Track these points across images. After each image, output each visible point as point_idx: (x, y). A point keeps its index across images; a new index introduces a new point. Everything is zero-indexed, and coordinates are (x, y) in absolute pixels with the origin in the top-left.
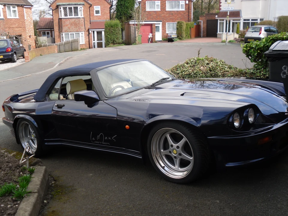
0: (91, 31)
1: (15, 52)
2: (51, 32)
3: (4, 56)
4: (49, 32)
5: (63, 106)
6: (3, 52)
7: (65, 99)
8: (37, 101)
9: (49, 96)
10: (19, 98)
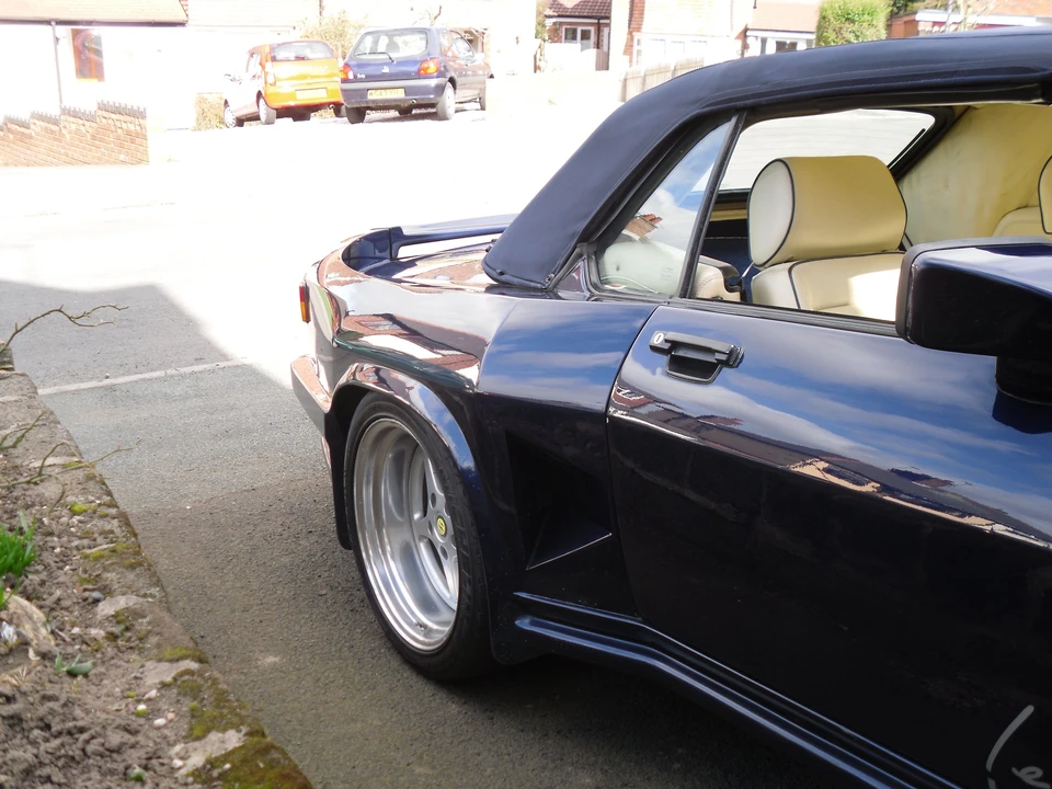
0: (756, 37)
1: (452, 81)
2: (599, 32)
3: (407, 91)
4: (592, 29)
5: (726, 363)
6: (407, 76)
7: (735, 296)
8: (501, 286)
9: (599, 252)
10: (405, 252)
